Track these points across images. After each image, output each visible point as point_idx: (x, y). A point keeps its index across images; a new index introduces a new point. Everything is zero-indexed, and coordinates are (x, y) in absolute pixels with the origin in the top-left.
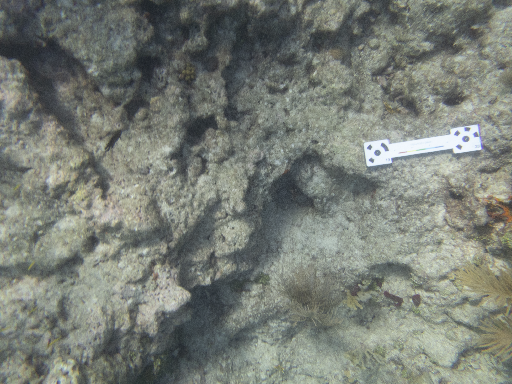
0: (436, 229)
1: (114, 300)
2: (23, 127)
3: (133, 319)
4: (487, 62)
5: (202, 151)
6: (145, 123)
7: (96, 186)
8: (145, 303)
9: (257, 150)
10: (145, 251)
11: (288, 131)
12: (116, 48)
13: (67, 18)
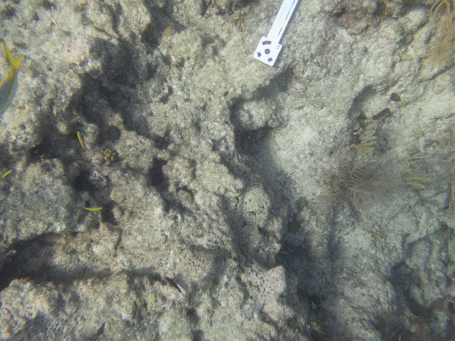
0: (354, 46)
1: (247, 327)
2: (68, 310)
3: (270, 322)
5: (177, 184)
6: (127, 214)
7: (152, 284)
8: (264, 305)
10: (225, 279)
11: (204, 108)
12: (55, 198)
13: (5, 221)
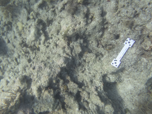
4: (115, 25)
9: (93, 87)
12: (50, 101)
